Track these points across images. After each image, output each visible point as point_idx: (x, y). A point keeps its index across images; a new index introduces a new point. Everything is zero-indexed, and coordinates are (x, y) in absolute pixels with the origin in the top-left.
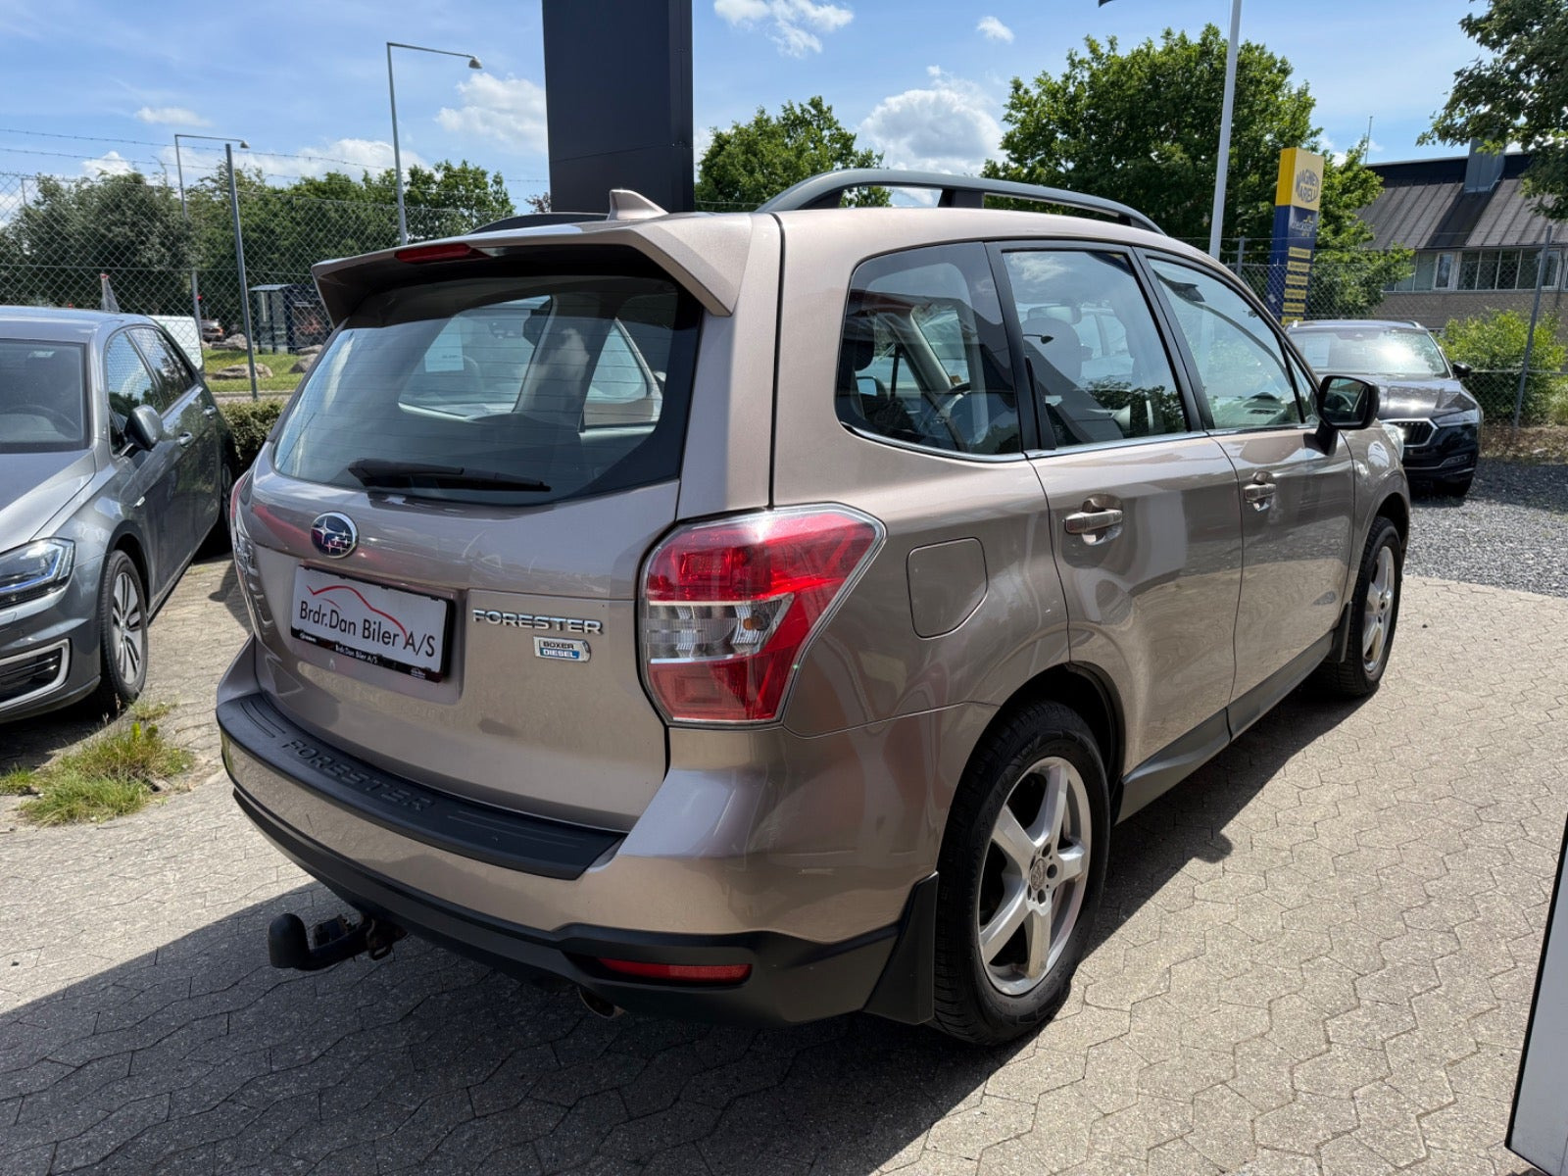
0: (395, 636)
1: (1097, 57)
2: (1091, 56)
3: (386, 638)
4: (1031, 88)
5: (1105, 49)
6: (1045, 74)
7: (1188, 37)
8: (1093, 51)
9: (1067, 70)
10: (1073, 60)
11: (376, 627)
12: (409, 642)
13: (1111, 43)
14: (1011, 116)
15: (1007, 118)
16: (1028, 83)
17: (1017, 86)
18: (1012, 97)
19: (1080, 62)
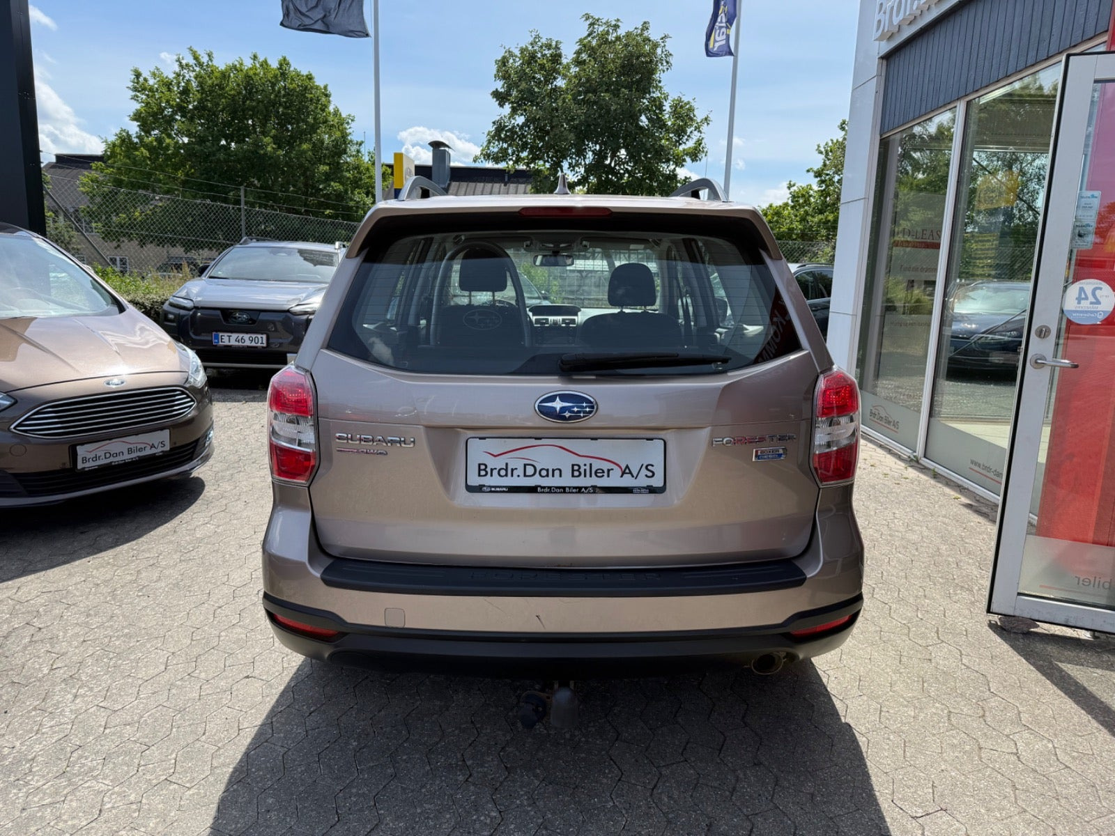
0: (609, 470)
1: (200, 64)
2: (195, 62)
3: (599, 473)
4: (149, 78)
5: (205, 59)
6: (158, 69)
7: (269, 62)
8: (196, 58)
9: (177, 69)
10: (181, 63)
11: (588, 468)
12: (626, 471)
13: (209, 56)
14: (137, 97)
15: (135, 98)
16: (146, 74)
17: (138, 75)
18: (134, 82)
19: (187, 65)
